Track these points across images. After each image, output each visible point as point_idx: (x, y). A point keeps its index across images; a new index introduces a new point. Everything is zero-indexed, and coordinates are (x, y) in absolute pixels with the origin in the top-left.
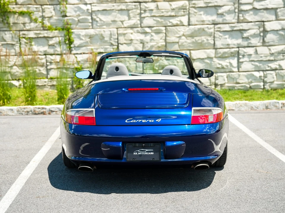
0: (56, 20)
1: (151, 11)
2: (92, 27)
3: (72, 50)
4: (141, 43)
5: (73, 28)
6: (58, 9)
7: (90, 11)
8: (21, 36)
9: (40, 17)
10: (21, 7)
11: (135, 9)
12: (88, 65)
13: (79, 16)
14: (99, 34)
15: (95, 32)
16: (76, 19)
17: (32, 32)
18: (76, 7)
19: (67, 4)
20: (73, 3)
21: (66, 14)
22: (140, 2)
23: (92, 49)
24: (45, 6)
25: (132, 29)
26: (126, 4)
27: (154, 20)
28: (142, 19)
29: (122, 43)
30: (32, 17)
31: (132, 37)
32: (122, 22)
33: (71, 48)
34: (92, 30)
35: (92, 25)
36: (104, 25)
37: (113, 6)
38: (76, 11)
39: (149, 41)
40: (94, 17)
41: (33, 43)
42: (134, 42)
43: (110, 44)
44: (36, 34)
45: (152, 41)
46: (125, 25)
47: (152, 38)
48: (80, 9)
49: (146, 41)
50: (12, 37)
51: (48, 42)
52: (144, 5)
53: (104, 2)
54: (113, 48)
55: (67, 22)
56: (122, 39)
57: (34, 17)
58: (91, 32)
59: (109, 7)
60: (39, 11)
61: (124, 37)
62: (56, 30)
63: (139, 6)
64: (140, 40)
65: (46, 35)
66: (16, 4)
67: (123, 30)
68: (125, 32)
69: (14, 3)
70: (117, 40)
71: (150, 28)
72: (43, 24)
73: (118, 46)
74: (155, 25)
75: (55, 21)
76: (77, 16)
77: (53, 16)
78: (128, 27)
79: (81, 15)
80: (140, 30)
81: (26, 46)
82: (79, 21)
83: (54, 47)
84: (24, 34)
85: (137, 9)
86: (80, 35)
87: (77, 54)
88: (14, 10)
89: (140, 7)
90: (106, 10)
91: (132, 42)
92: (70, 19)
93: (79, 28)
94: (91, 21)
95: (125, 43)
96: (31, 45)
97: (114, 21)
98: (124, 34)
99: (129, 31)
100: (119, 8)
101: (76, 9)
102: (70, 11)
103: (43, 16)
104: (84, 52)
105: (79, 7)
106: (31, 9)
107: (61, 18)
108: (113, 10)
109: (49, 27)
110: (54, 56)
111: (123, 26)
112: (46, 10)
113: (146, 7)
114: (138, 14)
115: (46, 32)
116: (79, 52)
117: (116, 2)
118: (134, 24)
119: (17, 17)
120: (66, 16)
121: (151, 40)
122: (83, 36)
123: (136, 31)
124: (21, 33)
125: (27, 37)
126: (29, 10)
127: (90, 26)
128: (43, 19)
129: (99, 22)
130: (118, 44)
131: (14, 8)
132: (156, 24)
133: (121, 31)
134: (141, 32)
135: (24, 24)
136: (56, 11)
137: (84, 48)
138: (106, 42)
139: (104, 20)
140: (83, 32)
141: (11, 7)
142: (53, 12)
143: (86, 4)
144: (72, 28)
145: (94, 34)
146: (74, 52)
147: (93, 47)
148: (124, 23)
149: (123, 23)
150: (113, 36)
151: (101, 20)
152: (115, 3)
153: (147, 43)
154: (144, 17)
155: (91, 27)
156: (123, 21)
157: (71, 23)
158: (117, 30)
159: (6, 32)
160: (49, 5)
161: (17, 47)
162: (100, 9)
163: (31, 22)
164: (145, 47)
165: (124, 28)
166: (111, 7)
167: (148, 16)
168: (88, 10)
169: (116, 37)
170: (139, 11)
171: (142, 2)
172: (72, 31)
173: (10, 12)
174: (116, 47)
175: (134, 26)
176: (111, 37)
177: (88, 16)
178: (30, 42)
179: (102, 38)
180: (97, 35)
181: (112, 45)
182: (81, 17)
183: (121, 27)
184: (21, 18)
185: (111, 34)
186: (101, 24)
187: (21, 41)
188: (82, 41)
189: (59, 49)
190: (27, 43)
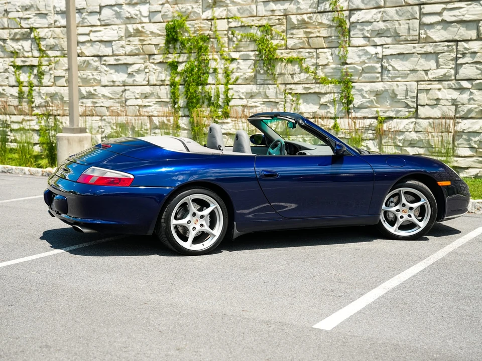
0: (333, 69)
1: (473, 55)
2: (382, 79)
3: (350, 112)
4: (453, 105)
5: (355, 81)
6: (337, 53)
7: (380, 56)
8: (287, 91)
9: (313, 65)
10: (291, 52)
11: (447, 52)
12: (371, 136)
13: (364, 62)
14: (389, 90)
15: (384, 87)
16: (360, 68)
17: (301, 86)
18: (359, 50)
19: (349, 46)
20: (357, 45)
21: (345, 60)
22: (457, 41)
23: (377, 112)
24: (320, 50)
25: (441, 82)
26: (435, 43)
27: (477, 68)
28: (457, 67)
29: (422, 104)
30: (303, 65)
31: (440, 95)
32: (426, 71)
33: (350, 109)
34: (382, 83)
35: (382, 76)
36: (399, 77)
37: (414, 47)
38: (360, 56)
39: (466, 101)
40: (386, 65)
41: (301, 101)
42: (442, 102)
43: (405, 106)
44: (305, 88)
45: (472, 102)
46: (431, 77)
47: (471, 97)
48: (367, 53)
49: (462, 102)
50: (277, 93)
51: (320, 100)
52: (464, 46)
53: (402, 43)
54: (409, 112)
55: (346, 72)
56: (423, 98)
57: (304, 66)
58: (379, 86)
59: (408, 50)
60: (312, 57)
61: (427, 94)
62: (331, 83)
63: (455, 47)
64: (452, 99)
65: (317, 90)
66: (286, 48)
67: (426, 84)
68: (429, 87)
69: (284, 47)
70: (415, 100)
71: (471, 81)
72: (316, 74)
73: (417, 109)
74: (478, 77)
75: (332, 71)
76: (361, 62)
77: (330, 64)
78: (435, 79)
79: (366, 61)
80: (453, 85)
81: (292, 104)
82: (363, 69)
83: (327, 107)
84: (291, 89)
85: (451, 51)
86: (362, 90)
87: (357, 118)
88: (281, 56)
89: (457, 48)
90: (403, 54)
91: (439, 102)
92: (350, 68)
93: (364, 80)
94: (380, 70)
95: (427, 105)
96: (297, 104)
97: (414, 71)
98: (427, 91)
99: (437, 85)
100: (423, 50)
101: (361, 53)
102: (353, 56)
103: (317, 63)
104: (366, 115)
105: (364, 50)
106: (303, 54)
107: (340, 66)
108: (413, 53)
109: (322, 79)
110: (325, 120)
111: (426, 78)
112: (321, 55)
113: (465, 48)
114: (452, 60)
115: (318, 85)
116: (359, 115)
117: (420, 42)
118: (445, 75)
119: (285, 65)
120: (347, 64)
121: (470, 100)
122: (366, 92)
123: (446, 87)
124: (288, 86)
125: (294, 92)
126: (299, 56)
127: (378, 78)
128: (316, 68)
129: (392, 72)
130: (417, 105)
131: (282, 53)
132: (480, 74)
133: (423, 86)
134: (454, 87)
135: (292, 75)
136: (333, 56)
137: (367, 110)
138: (399, 101)
139: (399, 69)
140: (367, 87)
141: (279, 52)
142: (330, 57)
143: (376, 46)
144: (353, 81)
145: (383, 89)
146: (353, 115)
147: (379, 109)
148: (429, 73)
149: (427, 74)
150: (409, 93)
151: (394, 68)
152: (418, 43)
153: (464, 105)
154: (462, 64)
155: (380, 79)
156: (428, 70)
157: (351, 74)
158: (418, 85)
159: (270, 86)
160: (326, 48)
161: (281, 106)
162: (394, 53)
163: (301, 72)
164: (459, 112)
165: (428, 81)
166: (411, 50)
167: (467, 63)
168: (376, 54)
169: (415, 95)
170: (453, 55)
171: (460, 41)
172: (353, 84)
173: (277, 59)
174: (413, 110)
175: (444, 79)
176: (407, 95)
177: (377, 62)
178: (298, 100)
179: (393, 96)
180: (386, 90)
181: (408, 106)
182: (366, 65)
183: (423, 79)
184: (289, 66)
185: (407, 90)
186: (394, 76)
187: (286, 99)
188: (364, 100)
189: (332, 110)
190: (293, 101)
